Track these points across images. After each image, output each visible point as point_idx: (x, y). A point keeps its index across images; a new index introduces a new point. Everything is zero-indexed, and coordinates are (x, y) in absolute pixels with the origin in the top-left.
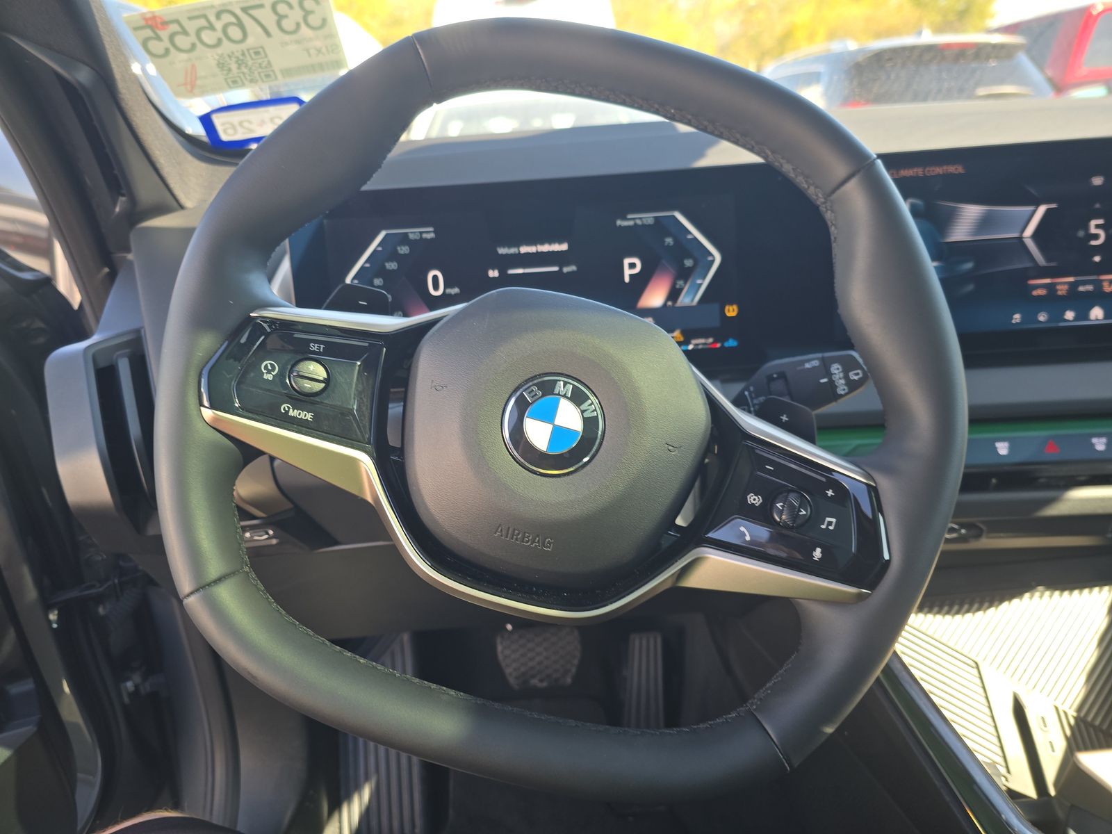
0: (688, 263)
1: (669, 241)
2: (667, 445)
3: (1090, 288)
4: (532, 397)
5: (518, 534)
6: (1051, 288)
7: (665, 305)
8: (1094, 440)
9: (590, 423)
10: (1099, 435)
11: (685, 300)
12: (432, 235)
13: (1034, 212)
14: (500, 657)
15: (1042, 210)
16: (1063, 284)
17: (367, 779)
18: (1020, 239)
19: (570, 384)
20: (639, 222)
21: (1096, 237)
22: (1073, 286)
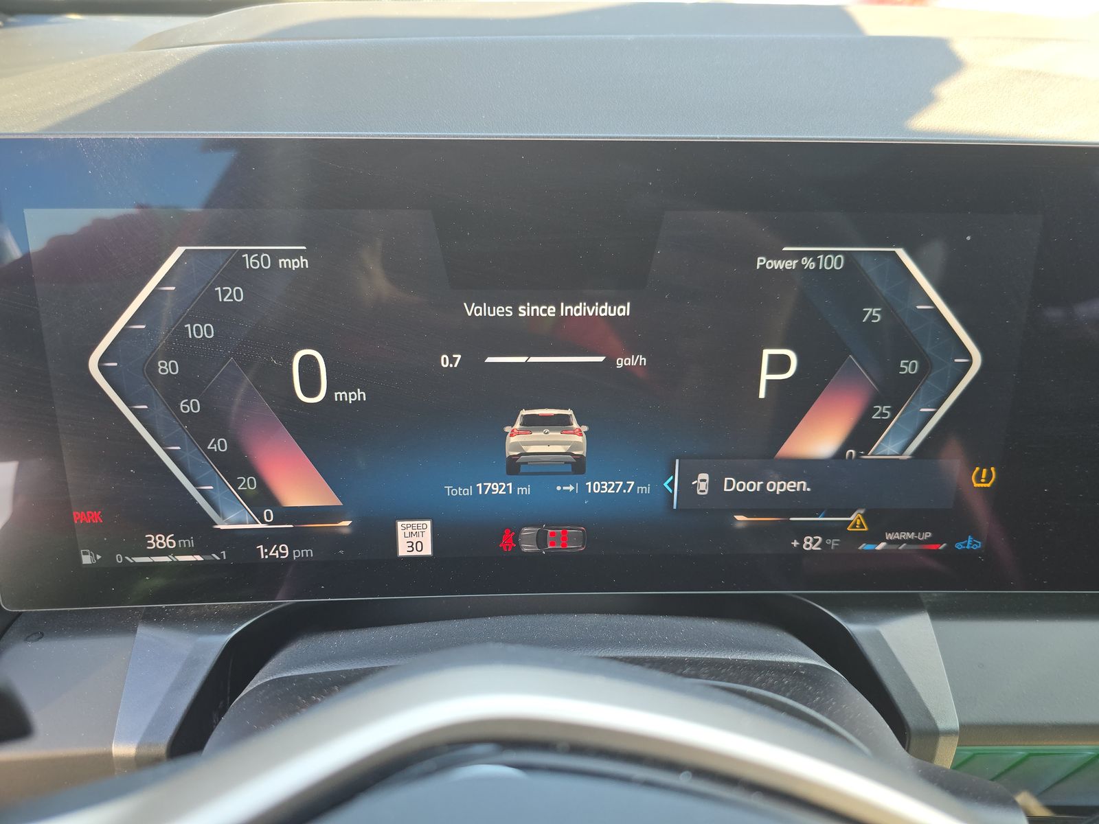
0: (909, 367)
1: (873, 313)
7: (840, 454)
11: (887, 447)
12: (303, 262)
20: (808, 263)
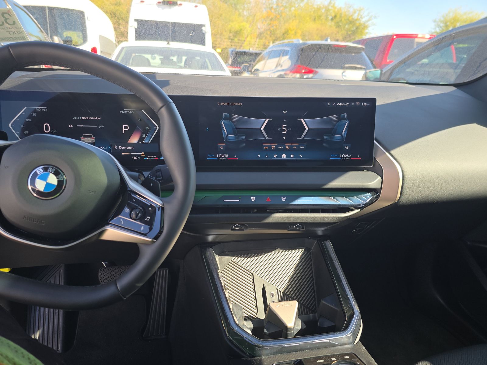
0: (147, 128)
1: (140, 120)
2: (89, 191)
3: (282, 147)
4: (40, 172)
5: (32, 219)
6: (270, 146)
7: (138, 142)
8: (282, 198)
9: (60, 183)
10: (284, 196)
11: (146, 141)
12: (46, 110)
13: (265, 121)
14: (99, 278)
15: (267, 120)
16: (273, 146)
17: (38, 329)
18: (260, 129)
19: (54, 168)
20: (128, 112)
21: (284, 131)
22: (277, 146)
